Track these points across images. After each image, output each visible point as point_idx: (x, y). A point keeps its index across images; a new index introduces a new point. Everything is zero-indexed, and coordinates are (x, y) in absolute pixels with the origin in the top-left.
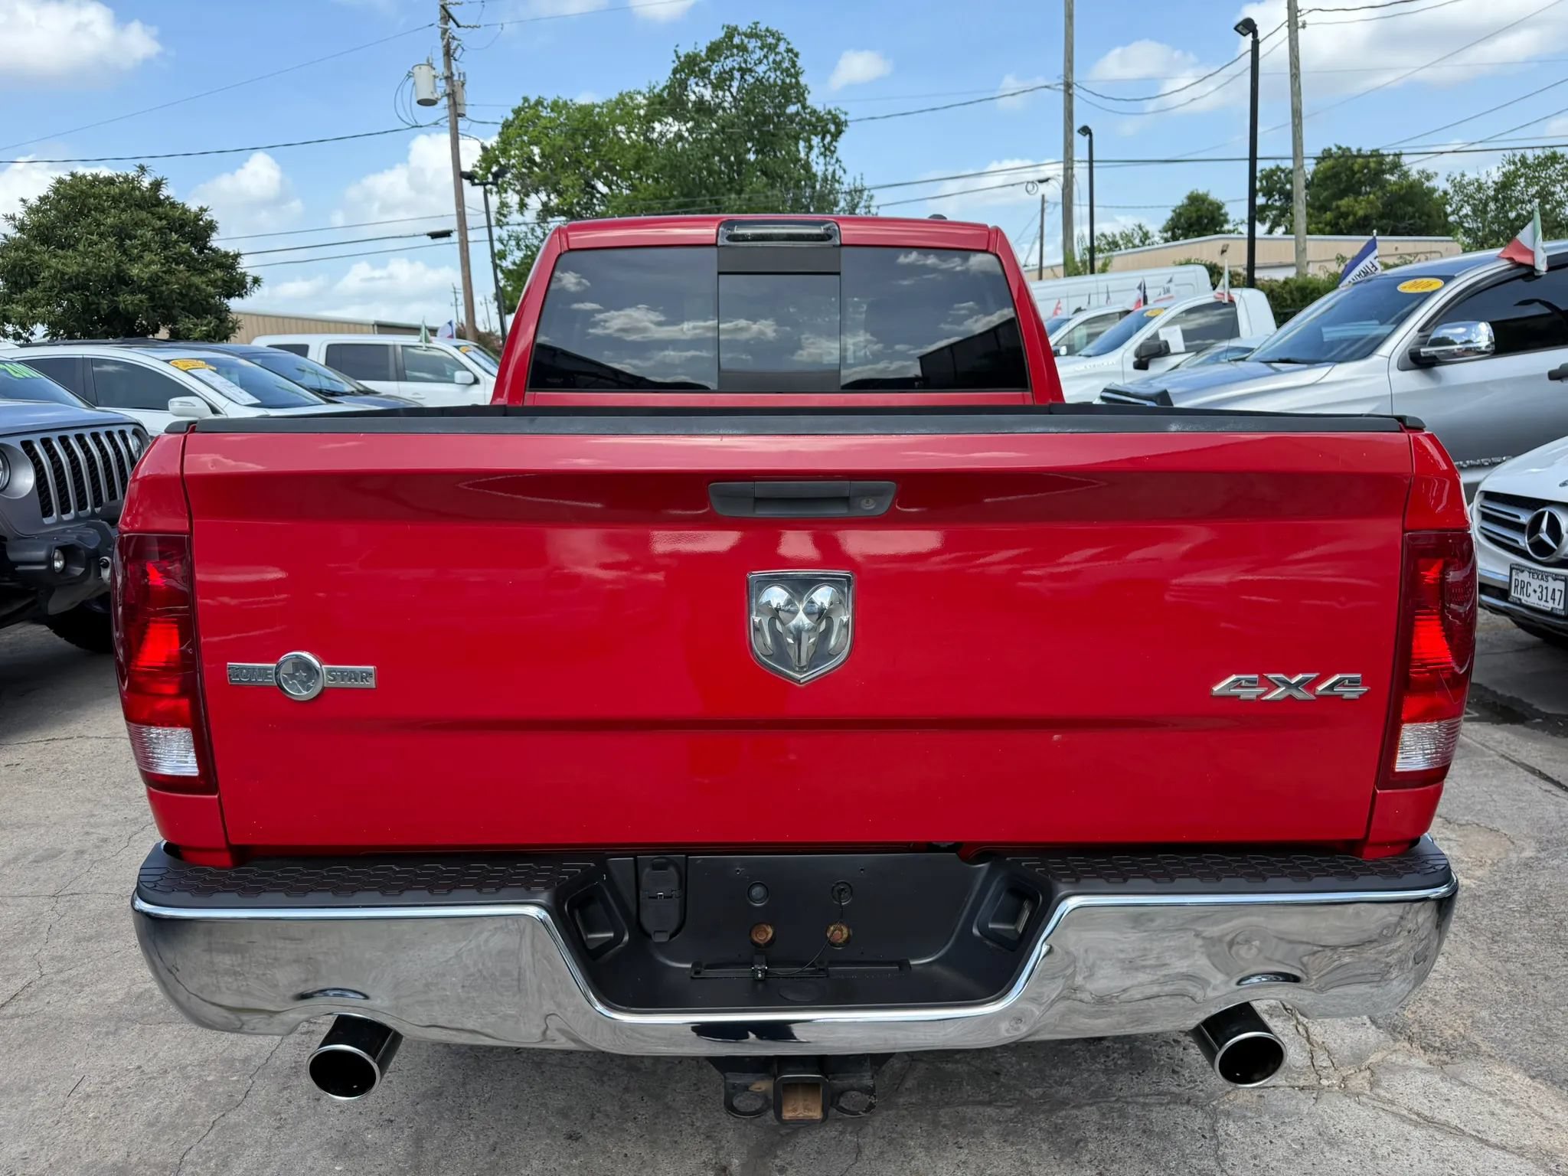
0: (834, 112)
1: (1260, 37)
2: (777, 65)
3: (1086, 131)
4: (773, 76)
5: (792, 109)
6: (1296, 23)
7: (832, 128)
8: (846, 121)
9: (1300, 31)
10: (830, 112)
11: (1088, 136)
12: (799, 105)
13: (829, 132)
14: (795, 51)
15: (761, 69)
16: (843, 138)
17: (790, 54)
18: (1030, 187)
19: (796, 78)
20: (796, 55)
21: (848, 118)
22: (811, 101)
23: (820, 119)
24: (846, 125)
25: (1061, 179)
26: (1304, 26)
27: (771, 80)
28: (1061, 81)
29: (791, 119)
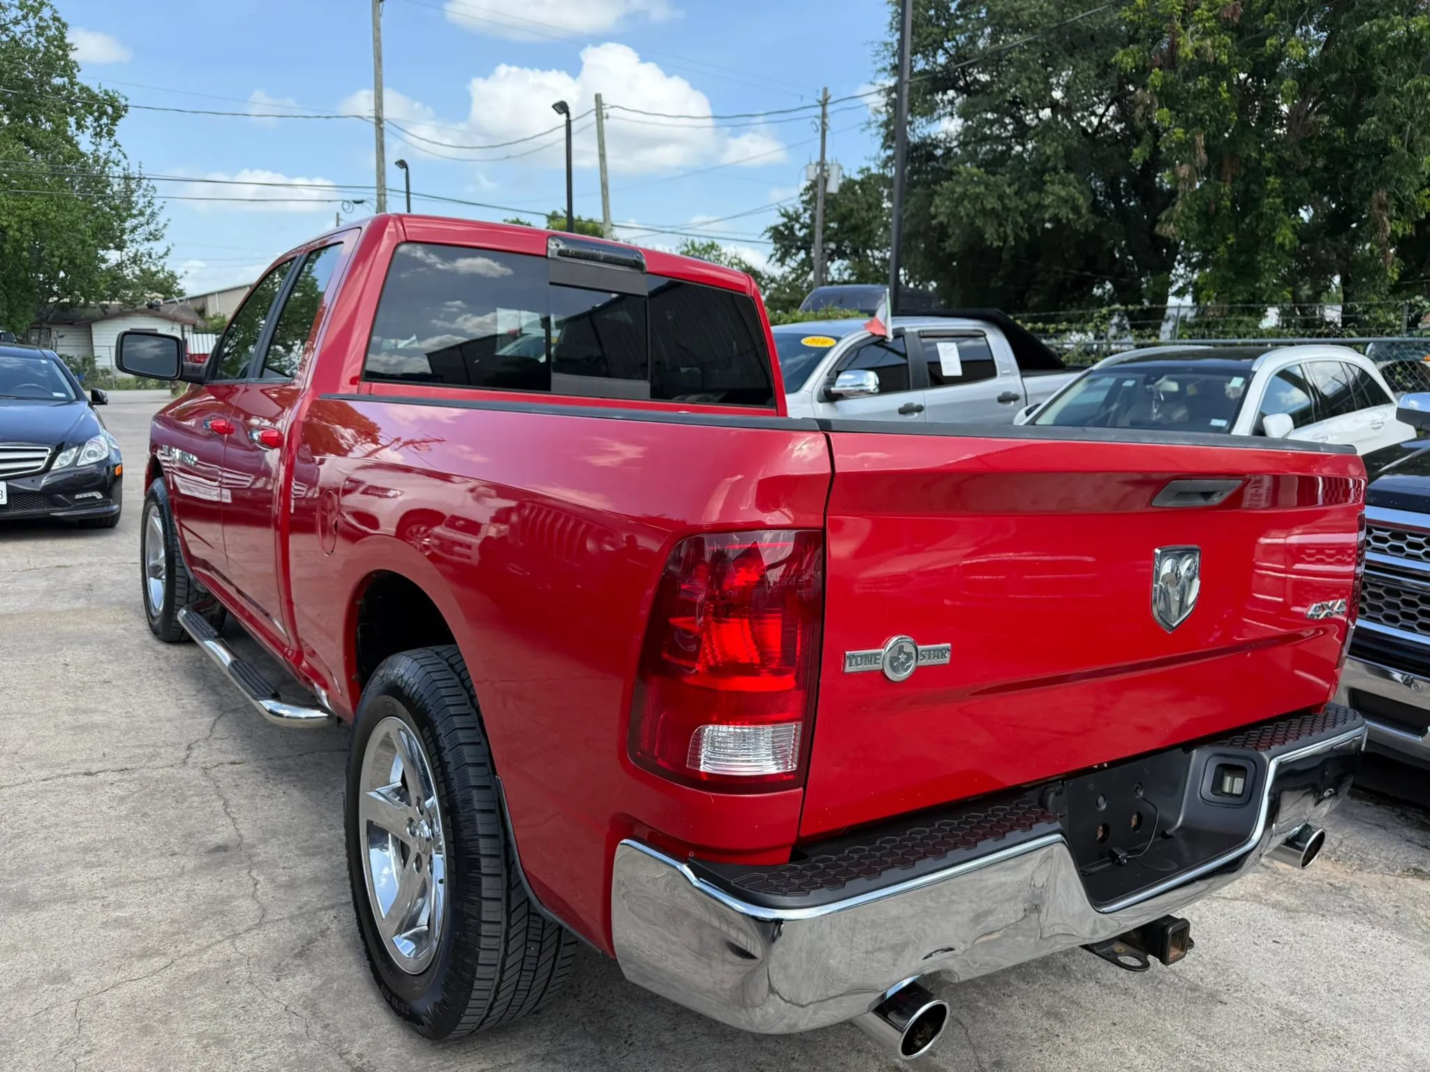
0: (111, 94)
1: (572, 117)
2: (41, 30)
3: (402, 164)
4: (35, 41)
5: (57, 81)
6: (602, 113)
7: (110, 110)
8: (126, 106)
9: (605, 121)
10: (106, 93)
11: (404, 170)
12: (66, 79)
13: (105, 113)
14: (63, 20)
15: (18, 30)
16: (120, 122)
17: (57, 24)
18: (346, 205)
19: (64, 51)
20: (65, 25)
21: (128, 103)
22: (81, 78)
23: (93, 97)
24: (126, 111)
25: (375, 203)
26: (607, 117)
27: (32, 45)
28: (373, 115)
29: (57, 90)
